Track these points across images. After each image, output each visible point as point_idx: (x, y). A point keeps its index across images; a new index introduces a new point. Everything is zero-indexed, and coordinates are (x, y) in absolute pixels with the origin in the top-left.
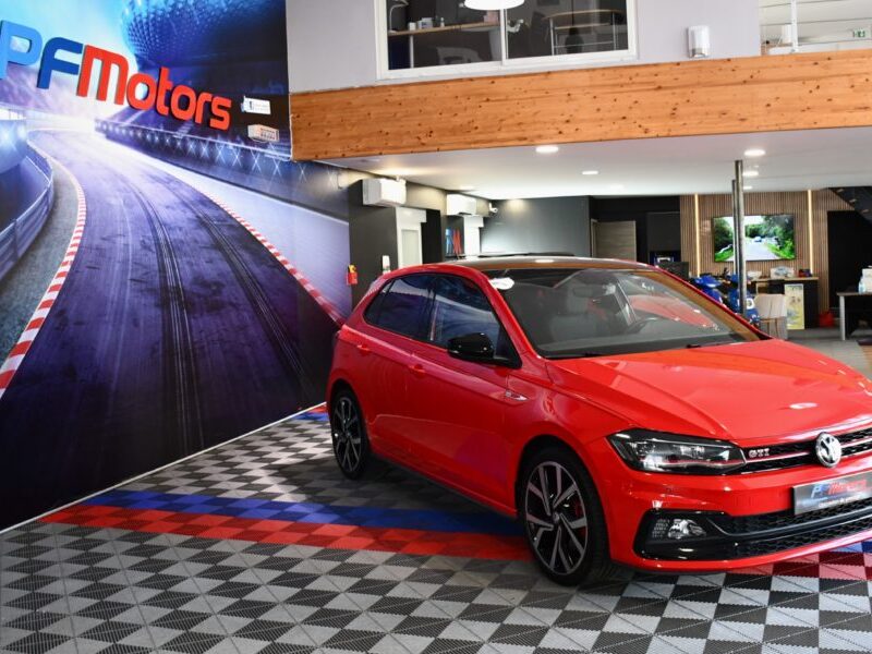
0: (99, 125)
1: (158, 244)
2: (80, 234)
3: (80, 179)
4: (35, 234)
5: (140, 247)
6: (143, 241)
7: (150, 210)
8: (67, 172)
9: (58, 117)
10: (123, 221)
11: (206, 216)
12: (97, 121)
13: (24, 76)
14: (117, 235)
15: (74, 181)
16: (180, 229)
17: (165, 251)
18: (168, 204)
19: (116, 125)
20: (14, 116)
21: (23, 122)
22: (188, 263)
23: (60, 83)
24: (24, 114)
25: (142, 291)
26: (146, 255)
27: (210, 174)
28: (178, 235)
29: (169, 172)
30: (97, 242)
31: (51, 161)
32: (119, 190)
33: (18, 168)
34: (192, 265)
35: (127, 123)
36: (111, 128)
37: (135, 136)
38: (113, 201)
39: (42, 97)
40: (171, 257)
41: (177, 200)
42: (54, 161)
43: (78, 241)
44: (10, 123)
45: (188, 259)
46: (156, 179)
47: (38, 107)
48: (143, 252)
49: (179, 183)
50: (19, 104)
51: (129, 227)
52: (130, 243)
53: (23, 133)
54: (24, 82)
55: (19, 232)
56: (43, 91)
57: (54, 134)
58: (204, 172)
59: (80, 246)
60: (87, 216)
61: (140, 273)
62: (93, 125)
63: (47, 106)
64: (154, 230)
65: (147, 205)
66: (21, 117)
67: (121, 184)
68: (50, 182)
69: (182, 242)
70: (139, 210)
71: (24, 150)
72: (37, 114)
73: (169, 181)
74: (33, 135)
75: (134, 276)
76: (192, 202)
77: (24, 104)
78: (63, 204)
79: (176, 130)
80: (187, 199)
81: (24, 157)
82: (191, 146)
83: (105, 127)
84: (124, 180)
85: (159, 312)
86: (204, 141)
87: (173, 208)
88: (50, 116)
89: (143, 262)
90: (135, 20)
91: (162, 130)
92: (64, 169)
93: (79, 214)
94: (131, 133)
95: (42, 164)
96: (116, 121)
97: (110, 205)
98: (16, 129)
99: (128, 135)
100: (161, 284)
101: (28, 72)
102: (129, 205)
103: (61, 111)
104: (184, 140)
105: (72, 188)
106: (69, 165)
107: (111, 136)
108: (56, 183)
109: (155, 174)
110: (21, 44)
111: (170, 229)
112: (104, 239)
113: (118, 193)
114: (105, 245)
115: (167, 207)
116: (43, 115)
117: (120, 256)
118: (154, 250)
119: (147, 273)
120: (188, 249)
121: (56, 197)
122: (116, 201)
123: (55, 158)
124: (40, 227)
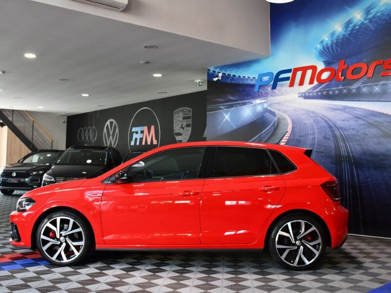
0: (301, 95)
1: (335, 137)
2: (289, 135)
3: (289, 116)
4: (269, 136)
5: (322, 139)
6: (325, 136)
7: (330, 123)
8: (283, 114)
9: (280, 97)
10: (313, 129)
11: (376, 121)
12: (299, 94)
13: (267, 88)
14: (308, 135)
15: (287, 117)
16: (353, 129)
17: (340, 139)
18: (344, 119)
19: (310, 92)
20: (263, 101)
21: (266, 102)
22: (358, 145)
23: (282, 86)
24: (266, 99)
25: (322, 156)
26: (326, 142)
27: (382, 100)
28: (352, 132)
29: (345, 105)
30: (297, 137)
31: (277, 112)
32: (311, 117)
33: (263, 116)
34: (362, 145)
35: (318, 90)
36: (307, 94)
37: (322, 94)
38: (307, 122)
39: (274, 92)
40: (345, 142)
41: (351, 116)
42: (278, 112)
43: (288, 138)
44: (261, 103)
45: (358, 143)
46: (335, 109)
47: (272, 96)
48: (325, 140)
49: (354, 108)
50: (265, 97)
51: (316, 131)
52: (316, 137)
53: (265, 105)
54: (267, 90)
55: (262, 136)
56: (274, 90)
57: (278, 103)
58: (376, 100)
59: (288, 140)
60: (292, 129)
61: (322, 149)
62: (298, 95)
63: (276, 94)
64: (333, 131)
65: (328, 121)
66: (265, 101)
67: (312, 115)
68: (276, 119)
69: (354, 135)
70: (324, 124)
71: (266, 110)
72: (272, 98)
73: (345, 109)
74: (270, 105)
75: (318, 151)
76: (364, 116)
77: (267, 96)
78: (281, 126)
79: (352, 85)
80: (359, 115)
81: (265, 113)
82: (365, 90)
83: (304, 95)
84: (313, 113)
85: (334, 166)
86: (378, 85)
87: (348, 121)
88: (277, 97)
89: (324, 145)
90: (323, 48)
91: (341, 88)
92: (282, 114)
93: (289, 128)
94: (319, 93)
95: (273, 114)
96: (310, 91)
97: (305, 124)
98: (263, 105)
99: (317, 95)
100: (336, 154)
101: (268, 86)
102: (317, 122)
103: (282, 94)
104: (359, 88)
105: (286, 119)
106: (285, 112)
107: (306, 97)
108: (278, 119)
109: (335, 107)
110: (266, 78)
111: (345, 129)
112: (300, 136)
113: (310, 118)
114: (302, 138)
115: (343, 120)
116: (274, 98)
117: (309, 142)
118: (332, 139)
119: (326, 149)
120: (359, 138)
121: (278, 124)
122: (309, 122)
123: (279, 111)
124: (270, 134)
